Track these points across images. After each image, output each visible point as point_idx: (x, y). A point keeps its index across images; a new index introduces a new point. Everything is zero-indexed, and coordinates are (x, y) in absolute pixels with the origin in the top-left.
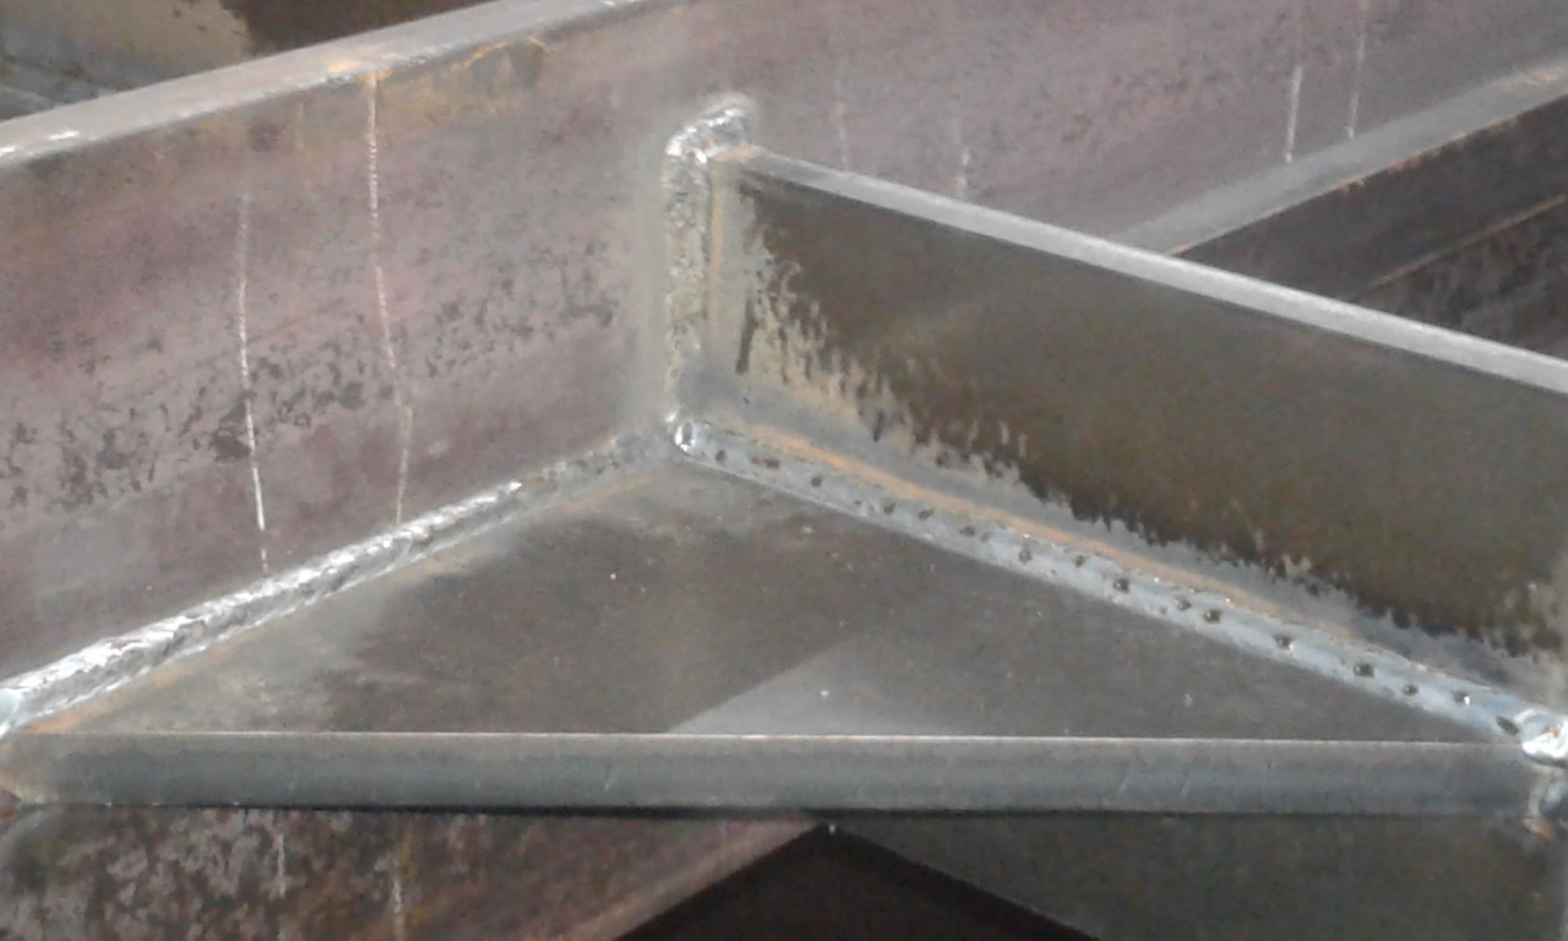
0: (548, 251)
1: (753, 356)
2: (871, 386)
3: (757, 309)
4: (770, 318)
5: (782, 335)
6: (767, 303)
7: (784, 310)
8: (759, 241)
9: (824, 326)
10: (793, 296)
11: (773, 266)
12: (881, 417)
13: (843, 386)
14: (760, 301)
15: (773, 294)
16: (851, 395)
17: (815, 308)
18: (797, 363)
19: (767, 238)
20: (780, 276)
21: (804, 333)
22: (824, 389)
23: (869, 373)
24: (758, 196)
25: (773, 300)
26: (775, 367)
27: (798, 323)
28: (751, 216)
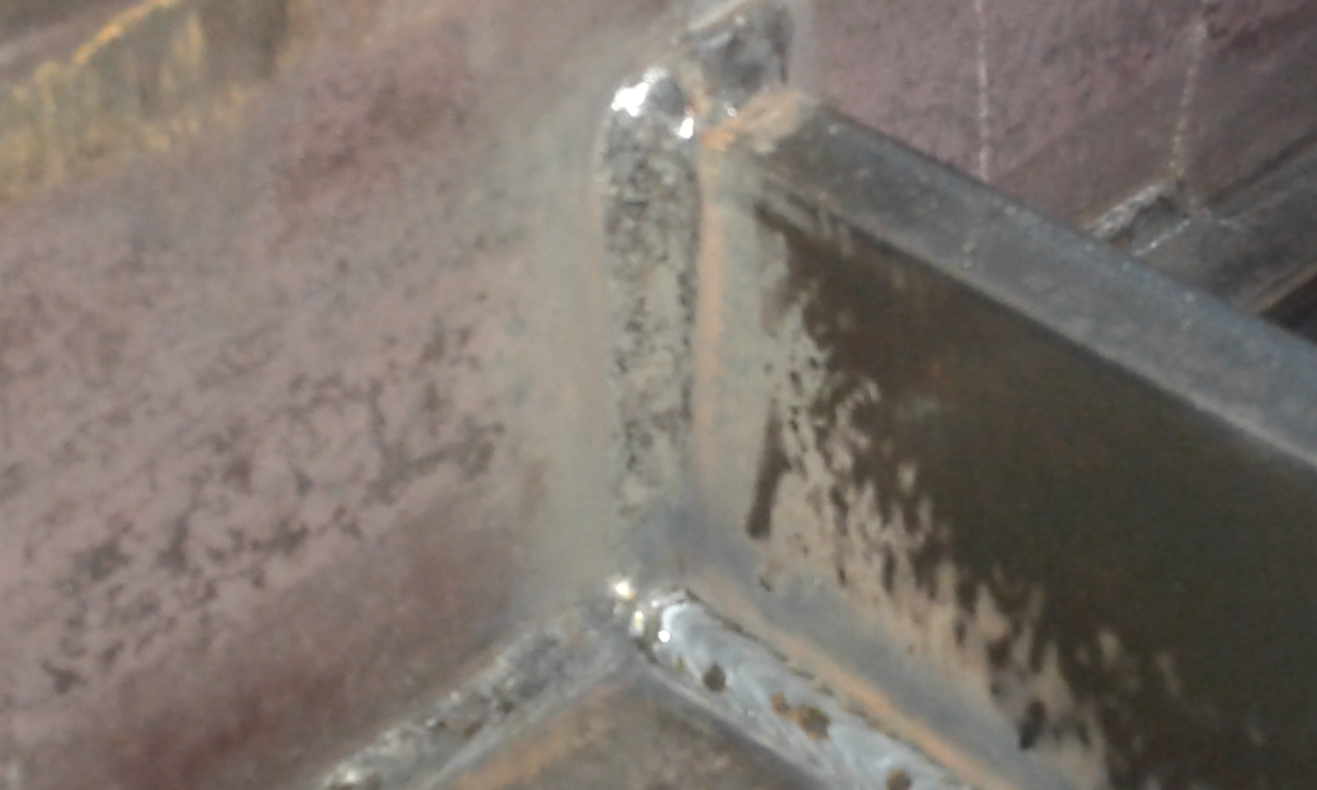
0: (334, 380)
1: (778, 515)
2: (1021, 652)
3: (789, 440)
4: (814, 461)
5: (837, 498)
6: (807, 432)
7: (844, 459)
8: (794, 319)
9: (924, 513)
10: (863, 441)
11: (822, 373)
12: (1037, 711)
13: (960, 632)
14: (795, 426)
15: (821, 422)
16: (976, 653)
17: (908, 476)
18: (867, 557)
19: (811, 319)
20: (838, 396)
21: (884, 509)
22: (919, 620)
23: (1016, 629)
24: (795, 237)
25: (822, 435)
26: (823, 550)
27: (869, 492)
28: (778, 270)
